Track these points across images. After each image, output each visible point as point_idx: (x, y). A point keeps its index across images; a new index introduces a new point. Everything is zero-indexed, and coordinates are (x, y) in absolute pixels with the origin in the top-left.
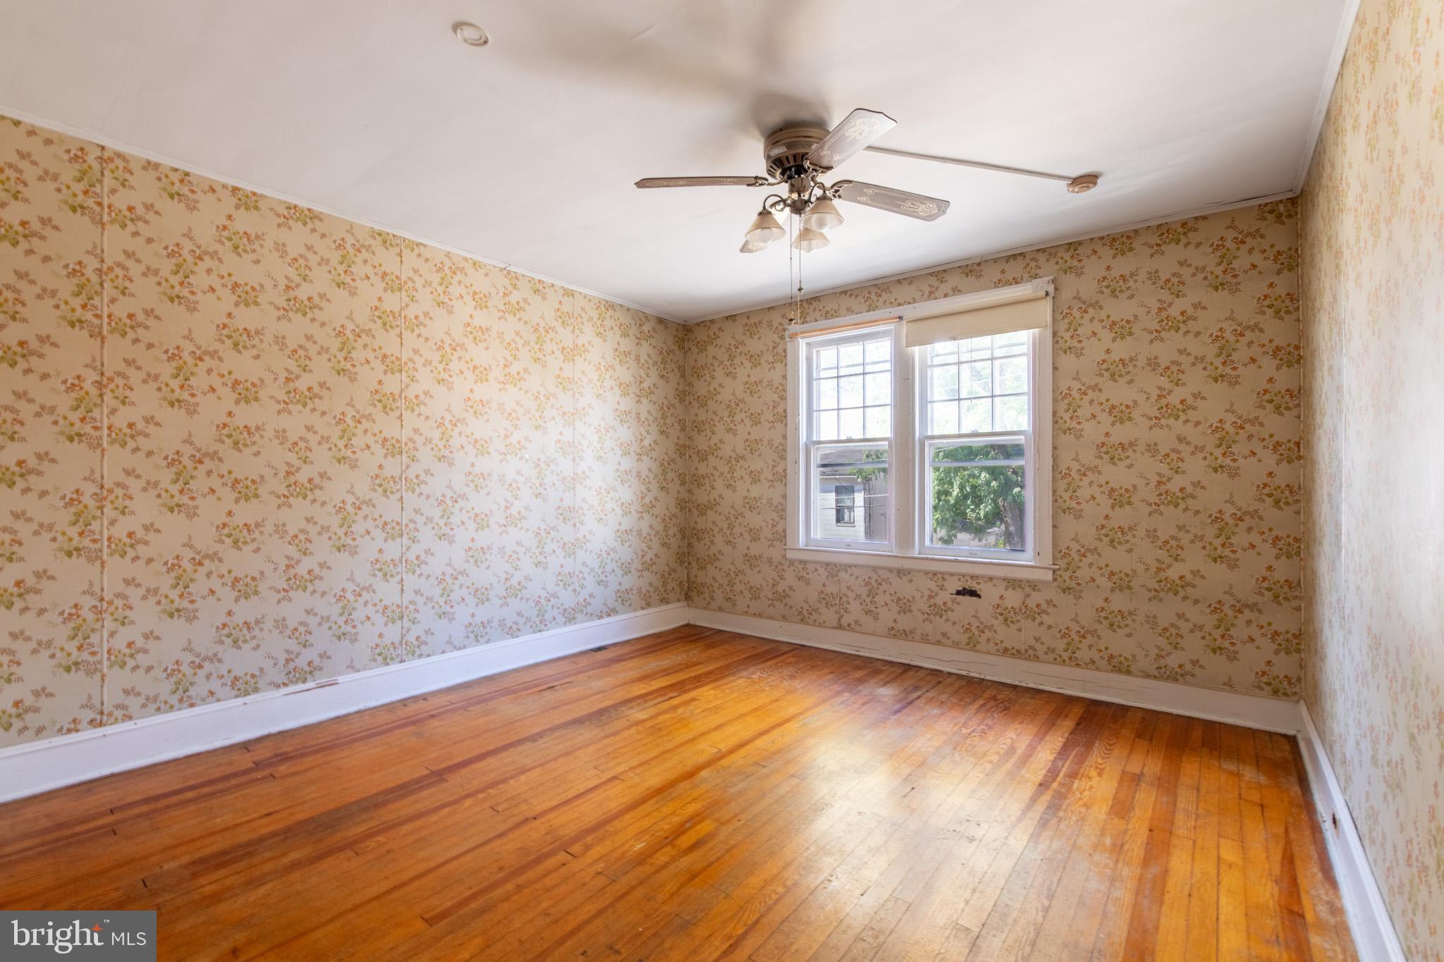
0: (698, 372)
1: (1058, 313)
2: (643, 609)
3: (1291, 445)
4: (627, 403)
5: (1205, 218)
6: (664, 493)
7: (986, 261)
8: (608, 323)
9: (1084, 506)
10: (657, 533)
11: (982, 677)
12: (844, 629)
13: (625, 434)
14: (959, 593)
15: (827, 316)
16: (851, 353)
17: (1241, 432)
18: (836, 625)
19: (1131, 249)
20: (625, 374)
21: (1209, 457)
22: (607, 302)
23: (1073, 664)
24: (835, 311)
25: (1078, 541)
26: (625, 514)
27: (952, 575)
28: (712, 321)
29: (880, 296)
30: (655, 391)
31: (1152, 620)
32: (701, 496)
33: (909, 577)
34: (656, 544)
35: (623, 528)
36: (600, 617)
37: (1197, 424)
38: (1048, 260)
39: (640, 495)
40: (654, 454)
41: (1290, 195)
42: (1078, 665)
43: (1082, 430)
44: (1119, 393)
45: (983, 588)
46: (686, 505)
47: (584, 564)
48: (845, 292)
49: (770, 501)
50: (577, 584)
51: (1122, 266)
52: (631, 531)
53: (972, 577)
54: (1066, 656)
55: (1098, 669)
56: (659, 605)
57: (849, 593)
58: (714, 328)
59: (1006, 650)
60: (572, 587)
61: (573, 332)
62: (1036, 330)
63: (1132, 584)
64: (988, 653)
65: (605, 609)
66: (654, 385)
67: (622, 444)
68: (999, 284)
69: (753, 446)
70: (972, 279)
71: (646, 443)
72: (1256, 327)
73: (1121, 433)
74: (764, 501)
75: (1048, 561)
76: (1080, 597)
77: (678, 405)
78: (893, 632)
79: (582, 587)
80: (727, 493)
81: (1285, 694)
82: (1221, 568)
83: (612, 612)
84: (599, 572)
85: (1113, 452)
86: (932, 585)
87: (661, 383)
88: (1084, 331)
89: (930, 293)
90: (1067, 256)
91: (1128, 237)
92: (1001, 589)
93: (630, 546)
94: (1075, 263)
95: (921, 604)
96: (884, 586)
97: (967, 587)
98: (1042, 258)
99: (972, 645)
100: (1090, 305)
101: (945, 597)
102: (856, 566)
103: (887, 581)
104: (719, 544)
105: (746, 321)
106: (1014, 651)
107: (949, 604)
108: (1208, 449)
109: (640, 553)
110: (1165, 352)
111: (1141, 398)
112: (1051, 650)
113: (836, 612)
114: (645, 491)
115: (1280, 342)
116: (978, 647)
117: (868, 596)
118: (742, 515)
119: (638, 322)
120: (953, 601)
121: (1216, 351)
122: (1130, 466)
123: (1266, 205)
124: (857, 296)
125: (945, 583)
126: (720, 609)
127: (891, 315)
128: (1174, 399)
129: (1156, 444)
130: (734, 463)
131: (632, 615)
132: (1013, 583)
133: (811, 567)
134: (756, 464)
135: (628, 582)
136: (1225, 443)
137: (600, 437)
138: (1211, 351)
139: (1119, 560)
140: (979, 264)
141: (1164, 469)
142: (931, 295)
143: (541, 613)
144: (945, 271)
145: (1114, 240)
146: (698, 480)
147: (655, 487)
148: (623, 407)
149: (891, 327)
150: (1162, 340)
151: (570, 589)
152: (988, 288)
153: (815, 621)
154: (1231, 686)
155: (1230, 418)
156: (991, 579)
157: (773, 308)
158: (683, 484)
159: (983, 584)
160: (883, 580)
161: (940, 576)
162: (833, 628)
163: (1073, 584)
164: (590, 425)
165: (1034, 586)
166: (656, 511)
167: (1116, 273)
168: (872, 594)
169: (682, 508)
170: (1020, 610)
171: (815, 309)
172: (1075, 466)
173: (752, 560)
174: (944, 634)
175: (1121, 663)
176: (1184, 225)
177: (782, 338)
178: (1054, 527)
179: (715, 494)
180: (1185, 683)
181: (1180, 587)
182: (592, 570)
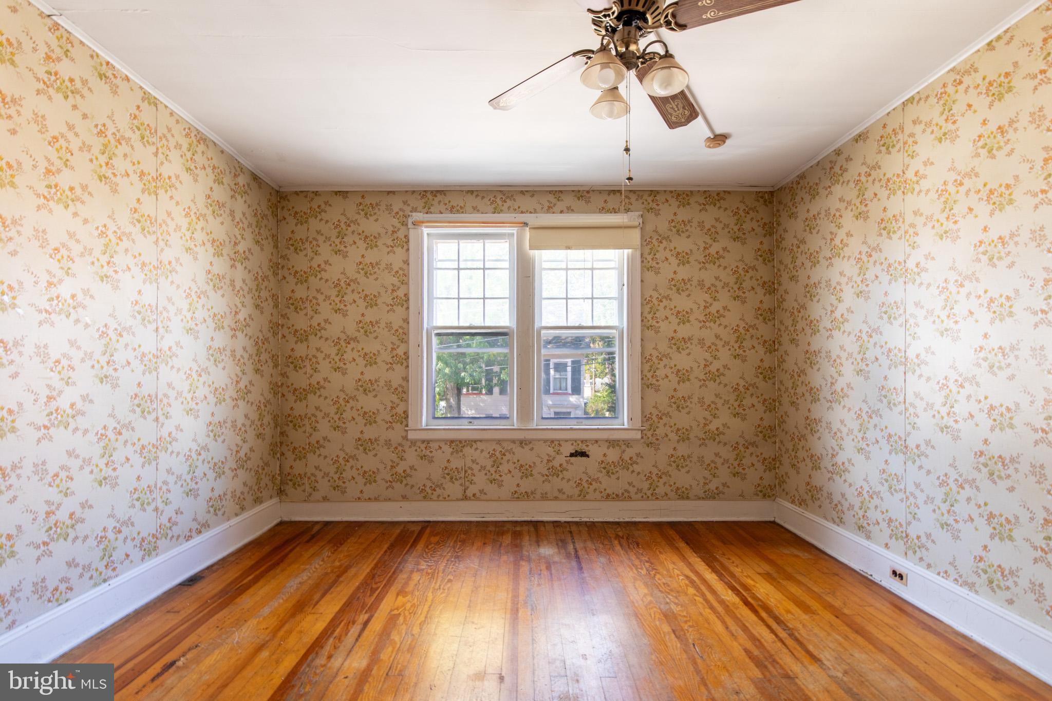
0: (296, 246)
1: (646, 241)
2: (237, 515)
3: (771, 342)
4: (221, 266)
5: (729, 192)
6: (258, 376)
7: (593, 191)
8: (200, 159)
9: (661, 382)
10: (253, 422)
11: (592, 520)
12: (470, 499)
13: (219, 302)
14: (572, 455)
15: (452, 210)
16: (472, 249)
17: (748, 333)
18: (460, 496)
19: (689, 204)
20: (219, 228)
21: (732, 349)
22: (198, 132)
23: (654, 498)
24: (461, 207)
25: (657, 408)
26: (219, 402)
27: (566, 441)
28: (316, 193)
29: (505, 202)
30: (250, 257)
31: (701, 459)
32: (299, 379)
33: (531, 446)
34: (251, 436)
35: (217, 419)
36: (189, 538)
37: (726, 327)
38: (637, 200)
39: (235, 378)
40: (249, 331)
41: (771, 190)
42: (657, 498)
43: (660, 327)
44: (682, 302)
45: (592, 450)
46: (279, 389)
47: (169, 471)
48: (472, 192)
49: (388, 384)
50: (159, 500)
51: (683, 214)
52: (225, 422)
53: (582, 442)
54: (649, 493)
55: (669, 499)
56: (253, 507)
57: (474, 466)
58: (318, 201)
59: (608, 495)
60: (153, 506)
61: (156, 154)
62: (630, 250)
63: (690, 436)
64: (596, 500)
65: (195, 526)
66: (250, 250)
67: (215, 315)
68: (603, 210)
69: (367, 328)
70: (582, 203)
71: (241, 317)
72: (754, 268)
73: (684, 331)
74: (382, 383)
75: (638, 425)
76: (659, 449)
77: (271, 278)
78: (516, 496)
79: (166, 503)
80: (336, 377)
81: (769, 496)
82: (738, 420)
83: (204, 526)
84: (188, 478)
85: (679, 344)
86: (550, 451)
87: (256, 249)
88: (660, 256)
89: (549, 207)
90: (650, 199)
91: (687, 195)
92: (604, 449)
93: (224, 441)
94: (654, 206)
95: (541, 468)
96: (508, 456)
97: (578, 450)
98: (633, 197)
99: (583, 496)
100: (664, 238)
101: (561, 459)
102: (481, 441)
103: (511, 451)
104: (324, 428)
105: (360, 200)
106: (614, 496)
107: (565, 465)
108: (731, 344)
109: (235, 449)
110: (708, 276)
111: (695, 307)
112: (639, 491)
113: (461, 485)
114: (240, 374)
115: (766, 279)
116: (587, 497)
117: (493, 466)
118: (354, 398)
119: (233, 171)
120: (567, 462)
121: (734, 280)
122: (689, 354)
123: (759, 192)
124: (483, 198)
125: (561, 449)
126: (325, 499)
127: (516, 220)
128: (713, 309)
129: (703, 339)
130: (344, 344)
131: (226, 525)
132: (612, 443)
133: (434, 445)
134: (372, 346)
135: (221, 486)
136: (740, 339)
137: (190, 304)
138: (732, 280)
139: (682, 420)
140: (588, 192)
141: (707, 356)
142: (550, 209)
143: (107, 553)
144: (561, 191)
145: (679, 195)
146: (294, 363)
147: (249, 369)
148: (216, 269)
149: (514, 230)
150: (706, 269)
151: (150, 509)
152: (594, 212)
153: (439, 496)
154: (743, 496)
155: (742, 325)
156: (597, 441)
157: (394, 192)
158: (276, 366)
159: (590, 446)
160: (507, 451)
161: (557, 443)
162: (458, 500)
163: (654, 440)
164: (178, 287)
165: (627, 443)
166: (251, 397)
167: (680, 218)
168: (496, 464)
169: (275, 394)
170: (619, 463)
171: (440, 202)
172: (655, 353)
173: (366, 445)
174: (560, 491)
175: (683, 492)
176: (718, 194)
177: (404, 224)
178: (642, 398)
179: (318, 377)
180: (720, 499)
181: (714, 436)
182: (179, 477)
